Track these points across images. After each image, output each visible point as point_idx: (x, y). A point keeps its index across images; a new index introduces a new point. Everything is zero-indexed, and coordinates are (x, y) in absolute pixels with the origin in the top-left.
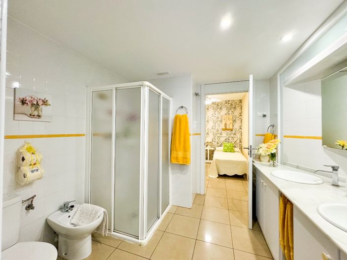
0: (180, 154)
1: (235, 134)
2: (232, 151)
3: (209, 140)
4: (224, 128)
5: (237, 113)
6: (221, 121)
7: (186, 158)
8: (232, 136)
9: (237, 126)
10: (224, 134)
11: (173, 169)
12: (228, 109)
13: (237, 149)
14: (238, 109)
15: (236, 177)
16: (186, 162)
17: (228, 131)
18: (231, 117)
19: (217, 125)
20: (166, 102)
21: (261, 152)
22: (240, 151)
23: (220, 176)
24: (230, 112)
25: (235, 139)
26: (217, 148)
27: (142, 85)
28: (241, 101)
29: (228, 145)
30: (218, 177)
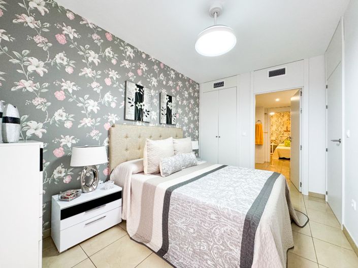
3: (273, 138)
4: (286, 130)
6: (283, 125)
7: (261, 142)
10: (286, 134)
17: (289, 133)
19: (279, 128)
23: (280, 158)
26: (280, 144)
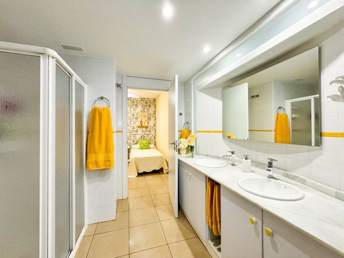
0: (101, 157)
1: (150, 131)
2: (148, 148)
4: (140, 125)
5: (151, 111)
6: (137, 118)
7: (109, 161)
8: (147, 133)
9: (151, 123)
10: (140, 131)
11: (88, 178)
12: (144, 107)
13: (152, 146)
14: (153, 107)
15: (155, 172)
16: (109, 166)
17: (144, 129)
18: (146, 115)
19: (132, 122)
20: (80, 88)
21: (181, 146)
22: (154, 147)
23: (139, 174)
24: (145, 110)
25: (150, 136)
26: (133, 146)
27: (42, 54)
28: (155, 100)
29: (144, 142)
30: (137, 176)
